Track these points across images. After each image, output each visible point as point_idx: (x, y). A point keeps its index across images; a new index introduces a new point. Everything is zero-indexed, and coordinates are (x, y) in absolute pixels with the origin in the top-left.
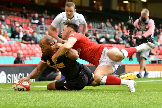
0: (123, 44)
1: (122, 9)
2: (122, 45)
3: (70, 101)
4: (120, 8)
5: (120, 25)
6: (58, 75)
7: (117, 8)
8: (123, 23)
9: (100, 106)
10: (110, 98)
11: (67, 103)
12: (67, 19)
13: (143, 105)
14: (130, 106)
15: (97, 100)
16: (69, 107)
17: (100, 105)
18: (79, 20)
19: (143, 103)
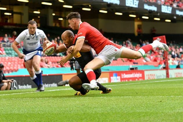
0: (60, 56)
1: (58, 25)
2: (58, 57)
3: (15, 108)
4: (56, 24)
5: (56, 39)
6: (3, 85)
7: (54, 25)
8: (59, 38)
9: (41, 112)
10: (50, 104)
11: (12, 110)
12: (30, 35)
13: (80, 109)
14: (68, 110)
15: (39, 107)
16: (14, 113)
17: (42, 110)
18: (40, 35)
19: (79, 108)
